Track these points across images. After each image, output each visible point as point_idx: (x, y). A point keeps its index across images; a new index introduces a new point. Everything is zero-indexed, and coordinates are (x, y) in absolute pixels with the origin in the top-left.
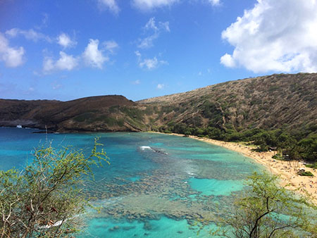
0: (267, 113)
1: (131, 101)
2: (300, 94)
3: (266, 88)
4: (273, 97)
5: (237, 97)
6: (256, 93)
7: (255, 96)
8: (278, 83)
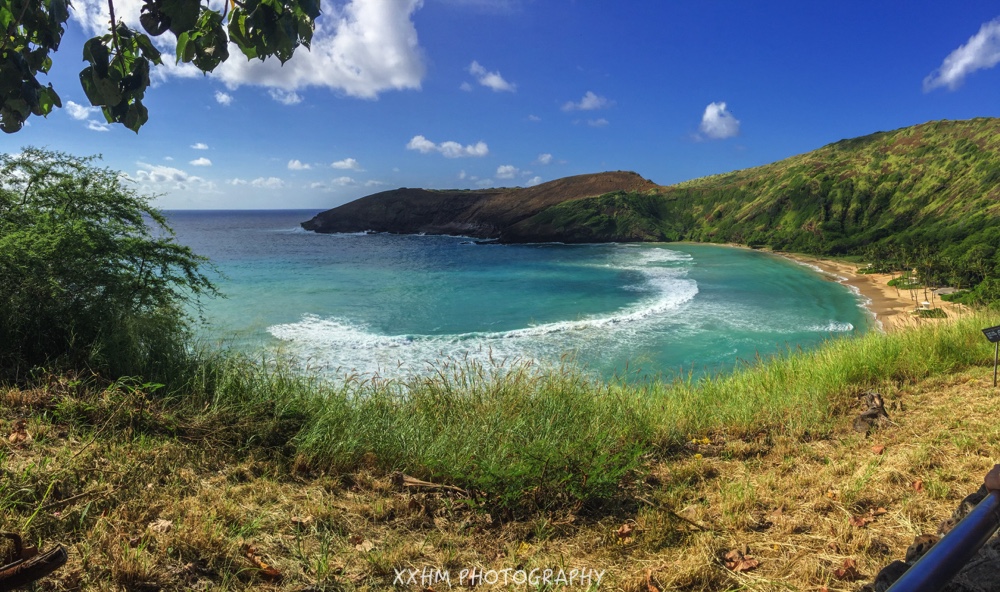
0: (906, 198)
1: (650, 181)
2: (973, 157)
3: (908, 148)
4: (920, 168)
5: (854, 170)
6: (892, 159)
7: (889, 165)
8: (932, 139)
